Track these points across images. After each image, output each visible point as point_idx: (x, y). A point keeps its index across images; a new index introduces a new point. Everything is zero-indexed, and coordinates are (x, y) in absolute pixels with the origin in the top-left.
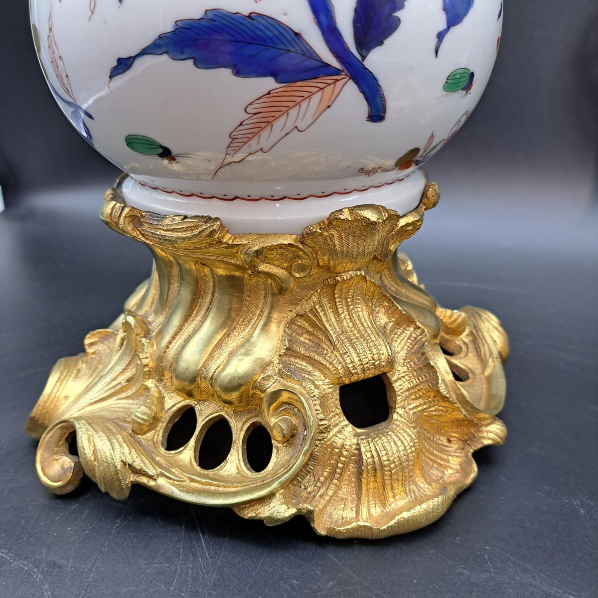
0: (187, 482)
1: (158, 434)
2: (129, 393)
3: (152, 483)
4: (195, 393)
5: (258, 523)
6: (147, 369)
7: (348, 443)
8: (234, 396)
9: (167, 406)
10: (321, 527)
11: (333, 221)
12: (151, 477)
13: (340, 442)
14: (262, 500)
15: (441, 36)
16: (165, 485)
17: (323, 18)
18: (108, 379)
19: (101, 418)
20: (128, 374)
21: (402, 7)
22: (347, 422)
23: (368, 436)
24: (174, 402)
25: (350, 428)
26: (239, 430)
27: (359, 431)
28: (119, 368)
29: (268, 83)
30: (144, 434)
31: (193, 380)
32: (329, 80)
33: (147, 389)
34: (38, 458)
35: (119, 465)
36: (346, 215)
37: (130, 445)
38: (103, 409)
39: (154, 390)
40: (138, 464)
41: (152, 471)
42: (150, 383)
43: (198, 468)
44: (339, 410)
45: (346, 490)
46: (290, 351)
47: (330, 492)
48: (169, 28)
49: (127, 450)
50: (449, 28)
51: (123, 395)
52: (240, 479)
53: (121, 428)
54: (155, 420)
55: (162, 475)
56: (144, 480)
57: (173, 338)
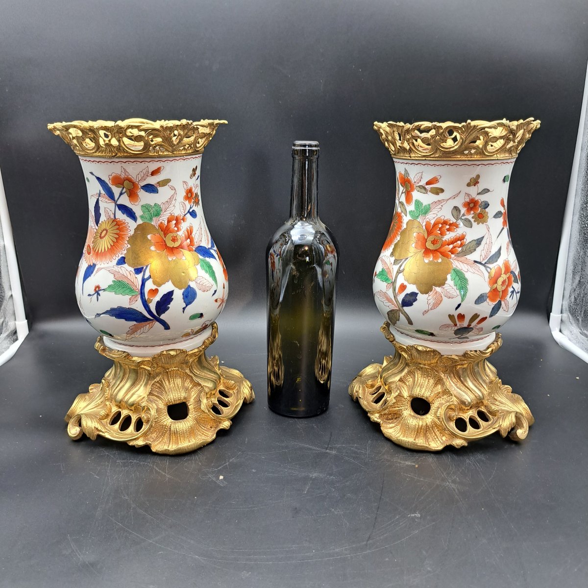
0: (115, 434)
1: (109, 420)
2: (101, 406)
3: (103, 434)
4: (121, 406)
5: (133, 447)
6: (107, 398)
7: (168, 424)
8: (133, 408)
9: (112, 411)
10: (154, 449)
11: (161, 354)
12: (103, 432)
13: (165, 424)
14: (135, 439)
15: (184, 309)
16: (107, 436)
17: (147, 309)
18: (94, 402)
19: (90, 414)
20: (101, 400)
21: (170, 304)
22: (169, 418)
23: (175, 422)
24: (115, 410)
25: (170, 420)
26: (134, 419)
27: (173, 421)
28: (99, 398)
29: (135, 323)
30: (104, 419)
31: (120, 402)
32: (151, 322)
33: (107, 405)
34: (68, 427)
35: (93, 428)
36: (165, 353)
37: (98, 422)
38: (92, 412)
39: (108, 405)
40: (99, 428)
41: (103, 430)
42: (108, 403)
43: (119, 431)
44: (167, 413)
45: (166, 440)
46: (150, 394)
47: (160, 440)
48: (109, 309)
49: (96, 423)
50: (187, 306)
51: (99, 407)
52: (131, 434)
53: (96, 417)
54: (107, 415)
55: (107, 432)
56: (101, 433)
57: (116, 388)
